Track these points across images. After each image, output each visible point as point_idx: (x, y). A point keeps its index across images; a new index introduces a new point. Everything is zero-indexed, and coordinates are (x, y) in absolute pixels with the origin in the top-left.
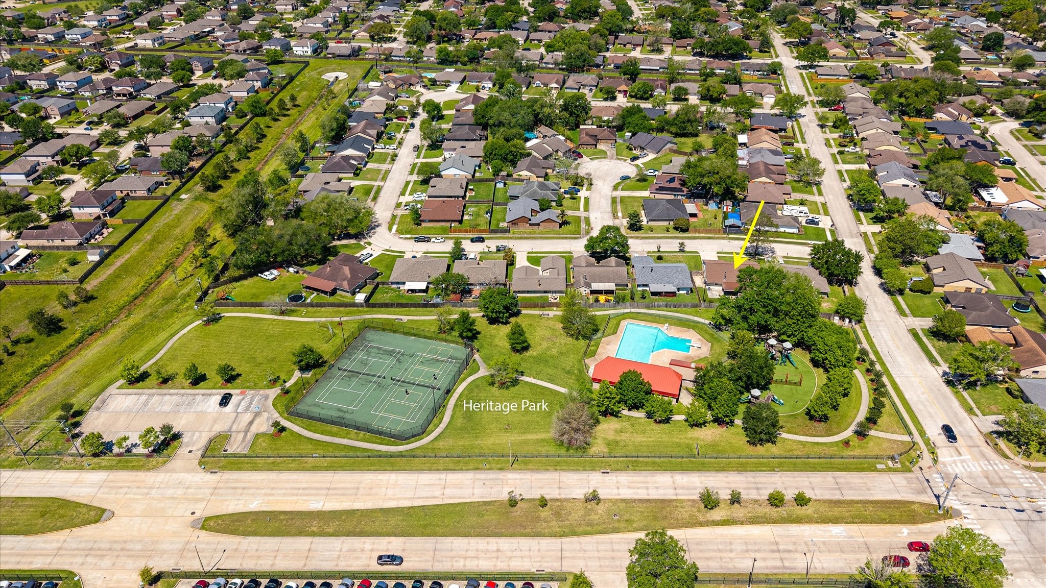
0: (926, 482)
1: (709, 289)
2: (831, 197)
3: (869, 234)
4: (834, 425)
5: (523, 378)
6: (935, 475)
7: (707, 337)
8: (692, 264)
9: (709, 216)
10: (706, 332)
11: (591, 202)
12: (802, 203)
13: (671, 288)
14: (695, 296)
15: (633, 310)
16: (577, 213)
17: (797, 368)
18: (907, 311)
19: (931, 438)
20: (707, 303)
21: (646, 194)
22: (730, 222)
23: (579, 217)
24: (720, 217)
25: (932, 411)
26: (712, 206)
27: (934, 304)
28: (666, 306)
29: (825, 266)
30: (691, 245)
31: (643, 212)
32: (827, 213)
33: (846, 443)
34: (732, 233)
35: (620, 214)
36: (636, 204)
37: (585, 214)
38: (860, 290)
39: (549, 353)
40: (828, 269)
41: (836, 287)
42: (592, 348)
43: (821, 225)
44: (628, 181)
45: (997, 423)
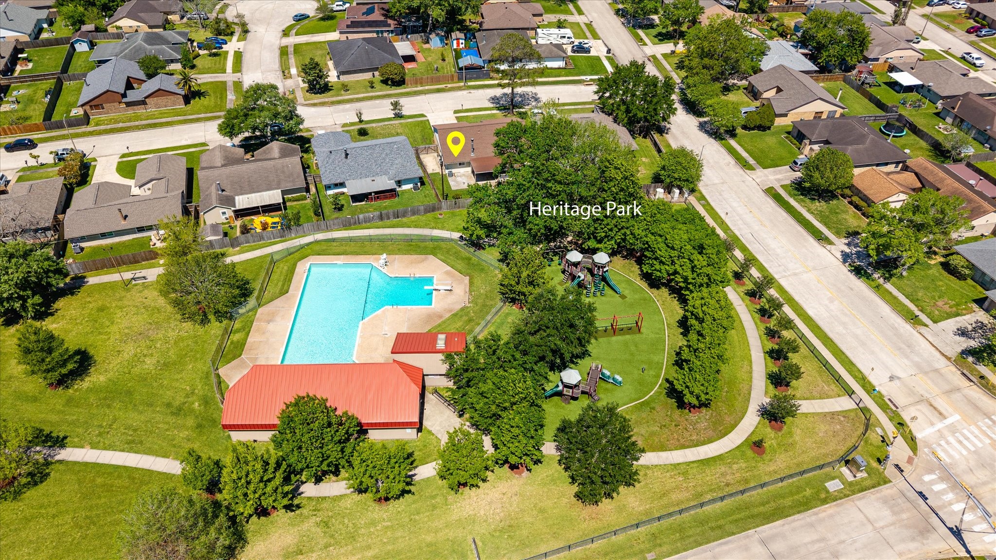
0: (921, 501)
1: (451, 174)
2: (595, 15)
3: (659, 57)
4: (724, 409)
5: (64, 454)
6: (927, 478)
7: (461, 265)
8: (418, 136)
9: (434, 58)
10: (457, 255)
11: (246, 59)
12: (560, 25)
13: (385, 183)
14: (428, 190)
15: (320, 236)
16: (220, 77)
17: (623, 297)
18: (752, 161)
19: (884, 392)
20: (451, 201)
21: (334, 36)
22: (466, 60)
23: (224, 83)
24: (450, 58)
25: (859, 332)
26: (435, 42)
27: (780, 143)
28: (381, 218)
29: (623, 108)
30: (411, 105)
31: (331, 64)
32: (596, 36)
33: (757, 445)
34: (471, 79)
35: (294, 71)
36: (320, 52)
37: (236, 77)
38: (675, 138)
39: (136, 370)
40: (628, 111)
41: (640, 139)
42: (236, 337)
43: (593, 53)
44: (306, 21)
45: (963, 333)
